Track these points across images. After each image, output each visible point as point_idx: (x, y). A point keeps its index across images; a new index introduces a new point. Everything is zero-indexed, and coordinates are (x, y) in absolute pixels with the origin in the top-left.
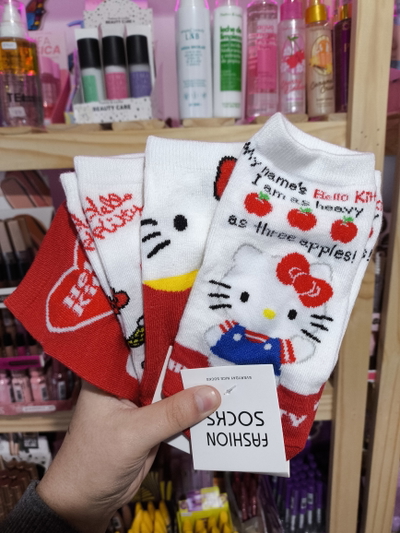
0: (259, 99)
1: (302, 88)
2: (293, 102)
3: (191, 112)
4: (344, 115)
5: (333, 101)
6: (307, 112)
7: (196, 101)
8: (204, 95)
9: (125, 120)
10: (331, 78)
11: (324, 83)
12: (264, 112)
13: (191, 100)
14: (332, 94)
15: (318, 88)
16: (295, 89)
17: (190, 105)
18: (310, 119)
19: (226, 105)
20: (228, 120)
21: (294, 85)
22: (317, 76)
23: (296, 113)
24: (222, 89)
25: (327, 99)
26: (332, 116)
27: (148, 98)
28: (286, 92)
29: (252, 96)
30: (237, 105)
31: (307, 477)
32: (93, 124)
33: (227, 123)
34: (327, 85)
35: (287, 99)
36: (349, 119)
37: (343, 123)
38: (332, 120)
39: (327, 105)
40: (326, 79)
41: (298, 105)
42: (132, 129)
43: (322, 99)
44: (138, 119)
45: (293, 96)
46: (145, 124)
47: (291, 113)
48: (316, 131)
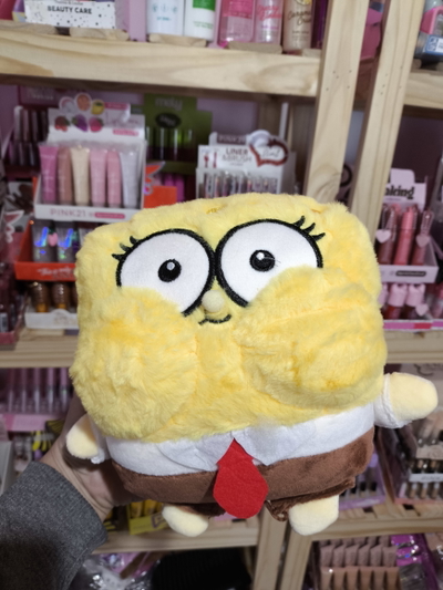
0: (234, 22)
1: (278, 16)
2: (268, 30)
3: (159, 27)
4: (317, 51)
5: (309, 36)
6: (282, 44)
7: (166, 15)
8: (175, 10)
9: (85, 26)
10: (309, 9)
11: (302, 14)
12: (237, 37)
13: (160, 13)
14: (308, 27)
15: (296, 19)
16: (271, 16)
17: (159, 18)
18: (284, 53)
19: (197, 24)
20: (199, 40)
21: (270, 12)
22: (296, 5)
23: (271, 43)
24: (194, 6)
25: (303, 32)
26: (307, 51)
27: (111, 4)
28: (262, 19)
29: (226, 19)
30: (209, 26)
32: (48, 26)
33: (197, 44)
34: (304, 17)
35: (262, 27)
36: (323, 57)
37: (317, 61)
38: (306, 56)
39: (304, 39)
40: (304, 9)
41: (273, 34)
42: (93, 38)
43: (298, 30)
44: (99, 27)
45: (268, 25)
46: (107, 33)
47: (265, 42)
48: (290, 66)
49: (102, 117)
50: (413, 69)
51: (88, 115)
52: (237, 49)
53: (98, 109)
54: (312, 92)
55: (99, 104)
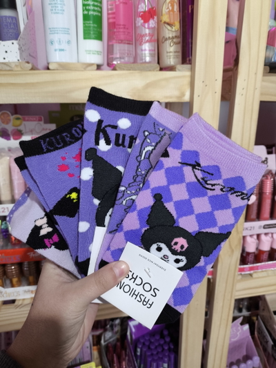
0: (118, 48)
1: (154, 41)
2: (147, 52)
3: (56, 57)
4: (189, 66)
5: (180, 54)
6: (158, 63)
7: (62, 47)
8: (69, 42)
10: (178, 34)
11: (173, 38)
12: (123, 60)
13: (57, 46)
14: (179, 48)
15: (168, 42)
16: (148, 41)
17: (56, 50)
18: (161, 69)
19: (89, 52)
20: (92, 65)
21: (147, 38)
22: (167, 31)
23: (150, 62)
24: (85, 38)
25: (175, 52)
26: (179, 67)
27: (15, 42)
28: (141, 44)
29: (113, 45)
30: (98, 53)
31: (163, 349)
33: (89, 68)
34: (174, 40)
35: (142, 50)
36: (193, 70)
37: (188, 73)
38: (179, 70)
39: (176, 57)
40: (174, 34)
41: (151, 55)
43: (171, 52)
44: (6, 61)
45: (147, 49)
46: (13, 65)
47: (145, 62)
48: (166, 79)
49: (21, 128)
50: (265, 74)
51: (10, 128)
52: (124, 70)
53: (18, 122)
54: (187, 98)
55: (18, 119)
